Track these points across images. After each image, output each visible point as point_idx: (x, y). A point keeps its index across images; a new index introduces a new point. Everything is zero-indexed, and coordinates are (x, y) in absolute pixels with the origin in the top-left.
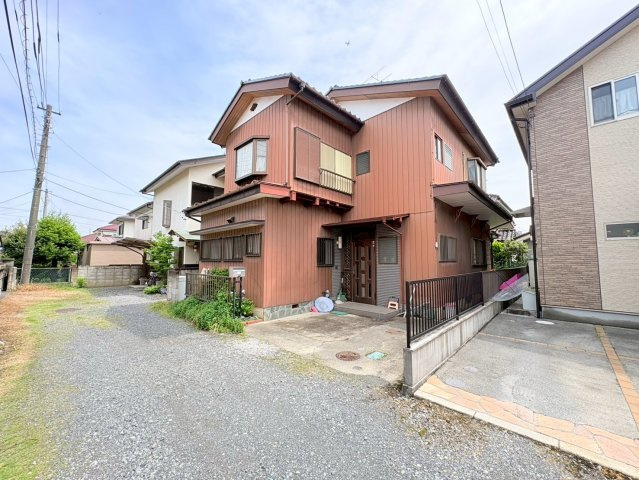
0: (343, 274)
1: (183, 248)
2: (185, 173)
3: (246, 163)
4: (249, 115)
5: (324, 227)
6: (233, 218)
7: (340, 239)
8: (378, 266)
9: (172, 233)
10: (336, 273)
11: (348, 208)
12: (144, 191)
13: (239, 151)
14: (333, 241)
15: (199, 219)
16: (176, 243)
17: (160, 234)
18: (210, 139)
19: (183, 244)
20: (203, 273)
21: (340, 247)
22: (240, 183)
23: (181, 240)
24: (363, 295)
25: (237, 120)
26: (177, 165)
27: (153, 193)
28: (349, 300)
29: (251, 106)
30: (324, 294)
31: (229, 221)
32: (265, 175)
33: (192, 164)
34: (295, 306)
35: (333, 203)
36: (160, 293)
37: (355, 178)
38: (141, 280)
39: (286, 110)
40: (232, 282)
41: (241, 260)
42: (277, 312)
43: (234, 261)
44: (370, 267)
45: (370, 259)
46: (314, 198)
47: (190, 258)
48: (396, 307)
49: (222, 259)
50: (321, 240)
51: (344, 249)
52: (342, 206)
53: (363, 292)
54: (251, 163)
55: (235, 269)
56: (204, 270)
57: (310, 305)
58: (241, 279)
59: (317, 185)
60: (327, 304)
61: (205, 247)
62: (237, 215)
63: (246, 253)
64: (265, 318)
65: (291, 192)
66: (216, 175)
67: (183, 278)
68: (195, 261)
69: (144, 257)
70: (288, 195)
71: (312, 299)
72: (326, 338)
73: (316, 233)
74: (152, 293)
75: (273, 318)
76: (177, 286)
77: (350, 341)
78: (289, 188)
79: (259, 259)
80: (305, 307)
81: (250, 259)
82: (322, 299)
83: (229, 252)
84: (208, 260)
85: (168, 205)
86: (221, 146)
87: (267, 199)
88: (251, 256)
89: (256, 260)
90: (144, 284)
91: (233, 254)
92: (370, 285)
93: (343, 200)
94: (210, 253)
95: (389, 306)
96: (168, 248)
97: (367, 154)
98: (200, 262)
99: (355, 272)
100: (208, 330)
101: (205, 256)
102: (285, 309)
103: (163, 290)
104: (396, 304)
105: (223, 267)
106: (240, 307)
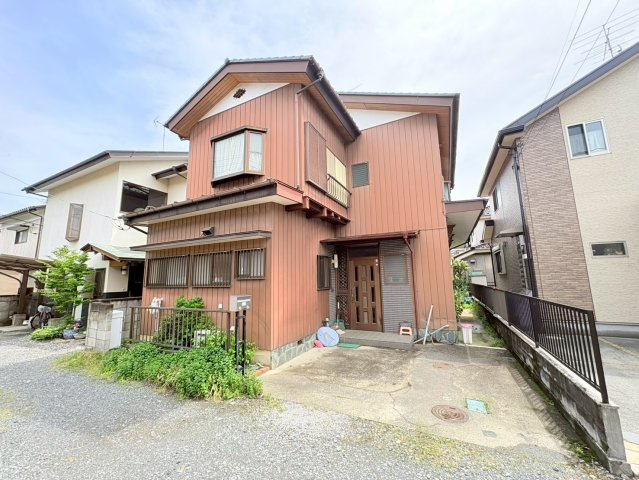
0: (338, 298)
1: (104, 270)
2: (115, 167)
3: (230, 159)
4: (230, 102)
5: (321, 242)
6: (213, 229)
7: (336, 257)
8: (384, 287)
9: (87, 248)
10: (332, 296)
11: (345, 222)
12: (30, 190)
13: (219, 145)
14: (329, 258)
15: (146, 229)
16: (94, 262)
17: (64, 250)
18: (167, 126)
19: (106, 265)
20: (154, 305)
21: (336, 266)
22: (216, 184)
23: (106, 257)
24: (366, 321)
25: (211, 106)
26: (105, 156)
27: (46, 194)
28: (350, 329)
29: (234, 92)
30: (324, 324)
31: (207, 233)
32: (260, 176)
33: (127, 158)
34: (300, 342)
35: (336, 215)
36: (62, 337)
37: (351, 190)
38: (14, 318)
39: (296, 100)
40: (233, 317)
41: (226, 286)
42: (284, 354)
43: (213, 286)
44: (373, 289)
45: (372, 279)
46: (322, 208)
47: (114, 283)
48: (410, 333)
49: (191, 284)
50: (320, 258)
51: (339, 268)
52: (342, 219)
53: (366, 318)
54: (242, 159)
55: (239, 299)
56: (155, 299)
57: (313, 338)
58: (244, 312)
59: (324, 193)
60: (331, 335)
61: (155, 267)
62: (217, 226)
63: (237, 275)
64: (273, 365)
65: (304, 198)
66: (157, 176)
67: (118, 314)
68: (123, 287)
69: (24, 283)
70: (301, 201)
71: (314, 331)
72: (382, 386)
73: (316, 250)
74: (48, 338)
75: (281, 363)
76: (108, 328)
77: (417, 387)
78: (302, 192)
79: (262, 283)
80: (309, 342)
81: (244, 284)
82: (324, 330)
83: (203, 274)
84: (162, 285)
85: (77, 212)
86: (181, 137)
87: (273, 204)
88: (247, 278)
89: (256, 284)
90: (21, 324)
91: (212, 277)
92: (374, 310)
93: (342, 213)
94: (163, 275)
95: (401, 332)
96: (78, 271)
97: (365, 165)
98: (144, 289)
99: (354, 295)
100: (202, 397)
101: (154, 279)
102: (291, 347)
103: (67, 333)
104: (409, 329)
105: (191, 296)
106: (243, 353)
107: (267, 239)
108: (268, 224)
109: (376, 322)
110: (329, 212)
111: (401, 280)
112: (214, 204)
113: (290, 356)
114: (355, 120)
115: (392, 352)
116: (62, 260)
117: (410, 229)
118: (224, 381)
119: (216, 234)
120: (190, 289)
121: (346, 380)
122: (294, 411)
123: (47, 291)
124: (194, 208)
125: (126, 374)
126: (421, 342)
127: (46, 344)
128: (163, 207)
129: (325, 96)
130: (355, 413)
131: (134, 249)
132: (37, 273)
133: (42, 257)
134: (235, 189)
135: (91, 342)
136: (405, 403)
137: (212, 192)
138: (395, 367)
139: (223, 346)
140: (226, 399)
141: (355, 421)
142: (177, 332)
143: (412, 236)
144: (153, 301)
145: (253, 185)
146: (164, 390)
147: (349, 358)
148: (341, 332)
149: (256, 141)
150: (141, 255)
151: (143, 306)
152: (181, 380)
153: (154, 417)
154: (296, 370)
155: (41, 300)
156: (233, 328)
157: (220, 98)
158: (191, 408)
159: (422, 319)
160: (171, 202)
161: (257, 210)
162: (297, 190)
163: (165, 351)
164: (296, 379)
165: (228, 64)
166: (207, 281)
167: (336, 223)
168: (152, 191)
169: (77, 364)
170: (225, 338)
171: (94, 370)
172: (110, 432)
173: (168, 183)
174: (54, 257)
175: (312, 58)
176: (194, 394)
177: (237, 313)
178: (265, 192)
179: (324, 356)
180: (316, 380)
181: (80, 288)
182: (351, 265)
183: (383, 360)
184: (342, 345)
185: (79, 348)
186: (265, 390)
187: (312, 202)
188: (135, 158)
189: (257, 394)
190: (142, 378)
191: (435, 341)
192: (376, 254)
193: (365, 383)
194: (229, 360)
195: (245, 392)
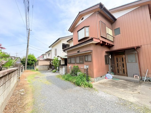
0: (111, 67)
1: (61, 60)
2: (61, 41)
3: (82, 35)
4: (81, 21)
5: (106, 52)
6: (79, 51)
7: (110, 55)
9: (58, 56)
10: (110, 66)
11: (113, 46)
12: (49, 47)
13: (79, 32)
14: (108, 56)
15: (67, 52)
16: (59, 59)
17: (55, 57)
18: (69, 30)
19: (61, 59)
20: (69, 67)
21: (110, 58)
22: (79, 41)
23: (61, 58)
24: (121, 73)
25: (77, 24)
26: (59, 39)
27: (51, 47)
28: (116, 74)
29: (81, 19)
30: (108, 73)
31: (78, 52)
32: (89, 37)
33: (62, 39)
34: (101, 77)
35: (110, 44)
36: (56, 72)
37: (114, 37)
38: (50, 68)
39: (97, 16)
40: (85, 70)
41: (83, 63)
42: (97, 79)
43: (80, 63)
44: (123, 64)
45: (123, 61)
46: (105, 43)
47: (63, 63)
48: (138, 77)
49: (76, 63)
50: (105, 56)
51: (111, 59)
52: (112, 45)
53: (121, 72)
54: (84, 34)
55: (86, 66)
56: (70, 66)
57: (105, 76)
58: (88, 69)
59: (106, 39)
60: (110, 76)
61: (69, 59)
62: (80, 50)
63: (85, 61)
64: (95, 81)
65: (100, 41)
66: (67, 41)
67: (64, 68)
68: (64, 64)
69: (50, 63)
70: (99, 42)
71: (105, 75)
72: (128, 92)
73: (104, 54)
74: (54, 72)
75: (97, 81)
76: (63, 71)
77: (142, 94)
78: (100, 39)
79: (91, 62)
80: (104, 77)
81: (87, 63)
82: (108, 74)
83: (78, 61)
84: (70, 63)
85: (56, 50)
86: (71, 32)
87: (92, 43)
88: (87, 61)
89: (90, 63)
90: (50, 70)
91: (80, 61)
92: (124, 70)
93: (112, 43)
94: (71, 61)
95: (135, 77)
96: (57, 60)
97: (119, 28)
98: (67, 64)
99: (116, 66)
100: (80, 86)
101: (69, 62)
102: (99, 78)
103: (57, 71)
104: (138, 76)
105: (76, 65)
106: (88, 78)
107: (91, 52)
108: (92, 48)
109: (125, 73)
110: (108, 43)
111: (134, 61)
112: (79, 45)
113: (99, 80)
114: (114, 16)
115: (131, 83)
116: (55, 59)
117: (137, 45)
118: (84, 83)
119: (80, 52)
120: (76, 64)
121: (116, 88)
122: (102, 93)
123: (53, 64)
124: (75, 47)
125: (66, 79)
126: (143, 81)
127: (54, 73)
128: (69, 47)
129: (105, 12)
130: (120, 97)
131: (65, 56)
132: (52, 61)
133: (52, 58)
134: (84, 41)
135: (60, 73)
136: (138, 98)
137: (78, 43)
138: (133, 87)
139: (83, 76)
140: (85, 87)
141: (120, 99)
142: (74, 73)
143: (138, 47)
144: (69, 66)
145: (87, 39)
146: (73, 83)
147: (116, 82)
148: (113, 75)
149: (87, 29)
150: (66, 57)
151: (68, 67)
152: (76, 82)
153: (72, 88)
154: (101, 83)
155: (53, 66)
156: (85, 72)
157: (78, 21)
158: (78, 88)
159: (143, 74)
160: (70, 46)
161: (89, 45)
162: (99, 39)
163: (72, 76)
164: (101, 85)
165: (80, 13)
166: (79, 62)
167: (110, 46)
168: (67, 45)
169: (59, 77)
170: (84, 74)
171: (61, 78)
172: (65, 89)
173: (70, 42)
174: (54, 58)
175: (100, 3)
176: (79, 85)
177: (86, 69)
178: (91, 41)
179: (108, 81)
180: (107, 87)
181: (58, 64)
182: (115, 57)
183: (128, 84)
184: (113, 79)
185: (59, 74)
186: (94, 87)
187: (103, 42)
188: (64, 38)
189: (92, 87)
190: (69, 81)
191: (149, 81)
192: (124, 54)
193: (123, 90)
194: (85, 79)
195: (89, 86)
